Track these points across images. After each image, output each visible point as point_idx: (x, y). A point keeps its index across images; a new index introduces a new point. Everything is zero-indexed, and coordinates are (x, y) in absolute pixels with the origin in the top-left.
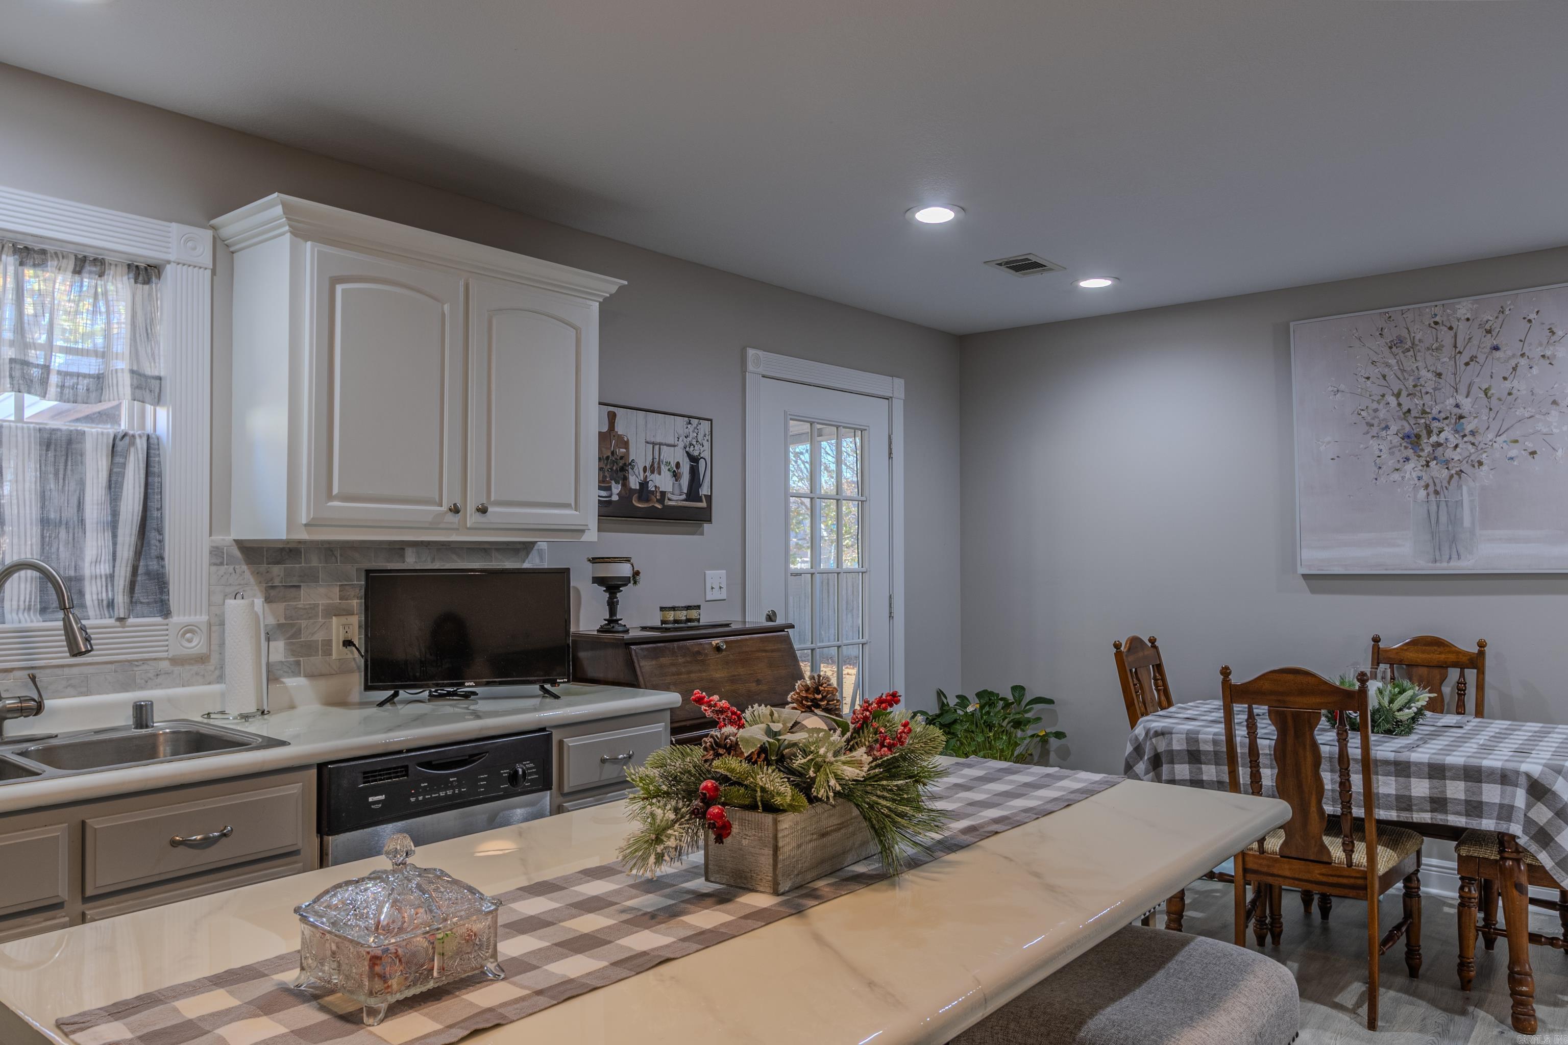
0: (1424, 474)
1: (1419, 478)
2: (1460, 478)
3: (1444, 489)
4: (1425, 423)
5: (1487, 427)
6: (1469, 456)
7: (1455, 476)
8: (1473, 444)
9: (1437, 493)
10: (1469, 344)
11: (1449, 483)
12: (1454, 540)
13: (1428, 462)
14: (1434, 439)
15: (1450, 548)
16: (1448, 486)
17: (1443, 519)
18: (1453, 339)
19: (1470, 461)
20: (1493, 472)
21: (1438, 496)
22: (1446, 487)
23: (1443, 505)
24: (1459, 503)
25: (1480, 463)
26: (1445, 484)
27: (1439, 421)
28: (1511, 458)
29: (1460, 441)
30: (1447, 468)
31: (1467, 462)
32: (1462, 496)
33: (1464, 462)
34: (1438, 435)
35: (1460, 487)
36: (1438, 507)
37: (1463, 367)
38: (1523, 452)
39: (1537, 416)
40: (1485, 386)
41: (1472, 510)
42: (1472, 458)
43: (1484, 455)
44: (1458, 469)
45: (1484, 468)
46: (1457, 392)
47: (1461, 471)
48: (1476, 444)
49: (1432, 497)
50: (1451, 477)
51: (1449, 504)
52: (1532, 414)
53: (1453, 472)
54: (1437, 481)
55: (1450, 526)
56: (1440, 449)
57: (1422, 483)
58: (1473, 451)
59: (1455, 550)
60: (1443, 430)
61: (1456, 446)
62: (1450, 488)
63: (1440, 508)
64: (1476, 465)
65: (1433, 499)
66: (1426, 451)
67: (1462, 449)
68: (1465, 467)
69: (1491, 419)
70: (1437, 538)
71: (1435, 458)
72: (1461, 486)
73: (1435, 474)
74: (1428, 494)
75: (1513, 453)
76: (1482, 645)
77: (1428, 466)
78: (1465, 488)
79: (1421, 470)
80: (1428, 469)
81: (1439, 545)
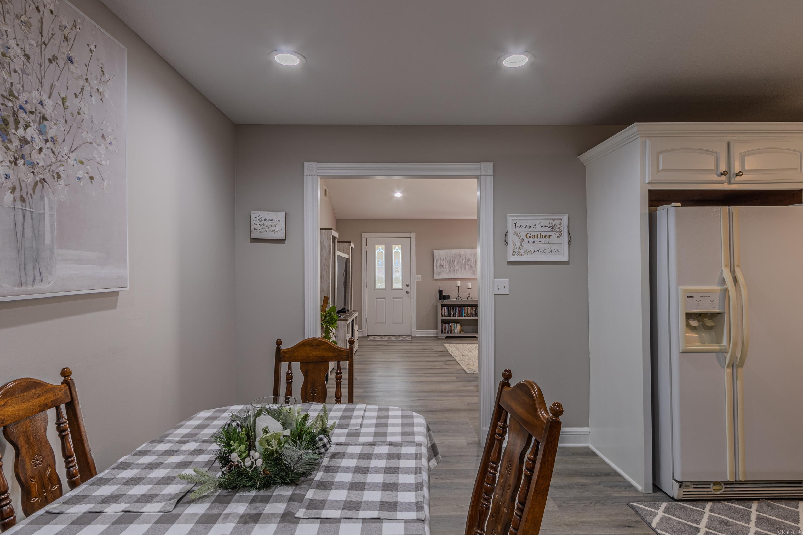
0: (11, 172)
1: (7, 177)
2: (43, 187)
3: (30, 196)
4: (13, 107)
5: (63, 139)
6: (51, 165)
7: (39, 183)
8: (53, 152)
9: (23, 200)
10: (52, 40)
11: (34, 190)
12: (37, 259)
13: (16, 159)
14: (21, 132)
15: (34, 268)
16: (32, 194)
17: (28, 233)
18: (40, 24)
19: (51, 171)
20: (67, 188)
21: (24, 204)
22: (31, 195)
23: (28, 215)
24: (42, 215)
25: (59, 177)
26: (30, 191)
27: (26, 112)
28: (79, 179)
29: (42, 144)
30: (33, 172)
31: (49, 171)
32: (44, 208)
33: (47, 170)
34: (25, 129)
35: (42, 198)
36: (24, 217)
37: (47, 62)
38: (86, 174)
39: (94, 144)
40: (63, 95)
41: (52, 226)
42: (54, 167)
43: (62, 168)
44: (42, 177)
45: (61, 182)
46: (41, 86)
47: (44, 179)
48: (56, 153)
49: (18, 203)
50: (36, 184)
51: (34, 216)
52: (92, 141)
53: (38, 179)
54: (23, 186)
55: (34, 242)
56: (27, 146)
57: (8, 184)
58: (53, 160)
59: (37, 271)
60: (30, 126)
61: (41, 150)
62: (35, 196)
63: (26, 218)
64: (56, 177)
65: (20, 207)
66: (14, 144)
67: (45, 154)
68: (48, 177)
69: (66, 132)
70: (23, 256)
71: (23, 157)
72: (44, 197)
73: (22, 176)
74: (15, 200)
75: (80, 173)
76: (65, 373)
77: (16, 164)
78: (46, 200)
79: (9, 167)
80: (16, 167)
81: (25, 264)
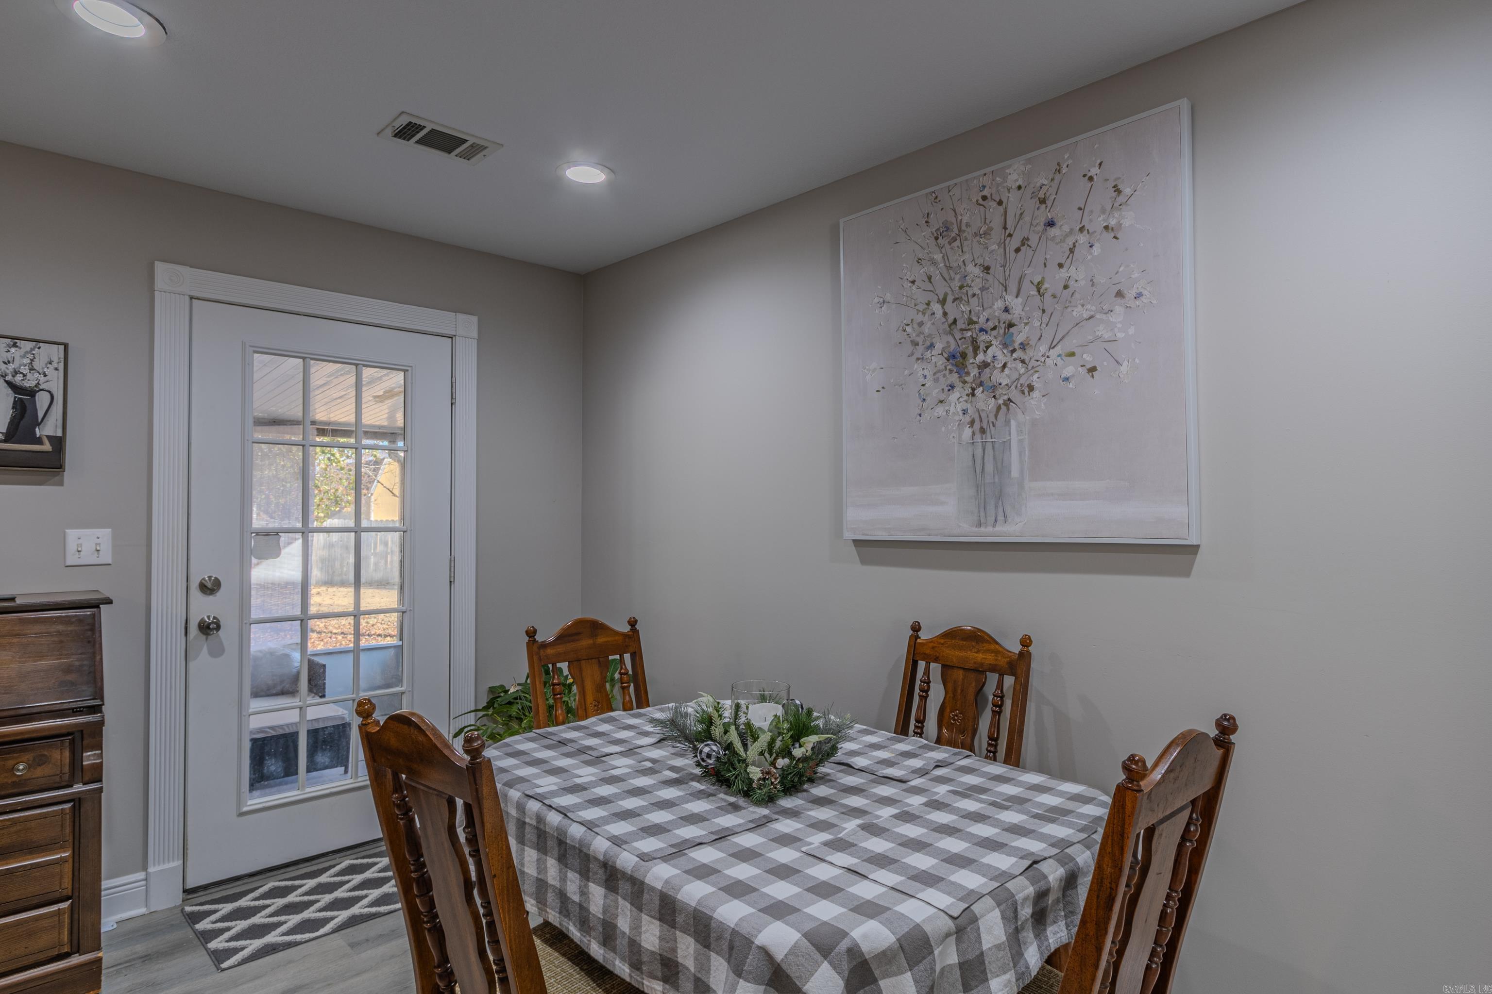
0: (969, 406)
1: (965, 412)
2: (1008, 409)
3: (991, 425)
4: (971, 336)
5: (1039, 337)
6: (1018, 379)
7: (1002, 406)
8: (1023, 362)
9: (983, 431)
10: (1021, 222)
11: (996, 416)
12: (1000, 496)
13: (973, 389)
14: (981, 357)
15: (996, 507)
16: (995, 421)
17: (989, 467)
18: (1003, 218)
19: (1019, 385)
20: (1045, 399)
21: (984, 436)
22: (993, 423)
23: (989, 447)
24: (1007, 445)
25: (1031, 388)
26: (992, 419)
27: (987, 332)
28: (1067, 379)
29: (1008, 359)
30: (994, 397)
31: (1016, 387)
32: (1010, 434)
33: (1013, 387)
34: (985, 352)
35: (1007, 423)
36: (984, 450)
37: (1013, 254)
38: (1080, 369)
39: (1098, 316)
40: (1037, 279)
41: (1021, 454)
42: (1022, 381)
43: (1036, 376)
44: (1006, 398)
45: (1036, 394)
46: (1006, 290)
47: (1009, 399)
48: (1027, 361)
49: (978, 438)
50: (999, 408)
51: (996, 446)
52: (1092, 313)
53: (1001, 402)
54: (983, 415)
55: (996, 477)
56: (987, 370)
57: (968, 419)
58: (1022, 371)
59: (1000, 510)
60: (991, 345)
61: (1005, 366)
62: (998, 424)
63: (986, 452)
64: (1026, 391)
65: (979, 440)
66: (972, 375)
67: (1011, 369)
68: (1014, 394)
69: (1044, 325)
70: (983, 494)
71: (981, 384)
72: (1009, 421)
73: (981, 405)
74: (974, 434)
75: (1068, 371)
76: (1026, 642)
77: (973, 395)
78: (1013, 423)
79: (966, 401)
80: (974, 398)
81: (985, 503)
